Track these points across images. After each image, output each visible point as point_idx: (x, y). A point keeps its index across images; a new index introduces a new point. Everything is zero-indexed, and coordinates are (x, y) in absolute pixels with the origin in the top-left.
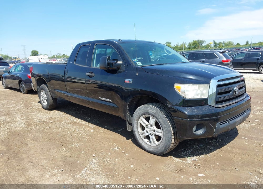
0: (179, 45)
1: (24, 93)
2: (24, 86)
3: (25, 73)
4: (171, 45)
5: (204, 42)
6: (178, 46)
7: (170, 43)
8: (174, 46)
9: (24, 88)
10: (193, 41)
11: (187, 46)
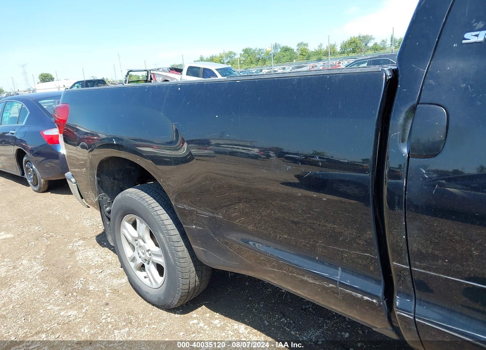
0: (323, 47)
1: (36, 189)
2: (34, 167)
3: (34, 128)
4: (308, 48)
5: (370, 39)
6: (321, 50)
7: (306, 45)
8: (314, 50)
9: (35, 175)
10: (349, 39)
11: (338, 49)
